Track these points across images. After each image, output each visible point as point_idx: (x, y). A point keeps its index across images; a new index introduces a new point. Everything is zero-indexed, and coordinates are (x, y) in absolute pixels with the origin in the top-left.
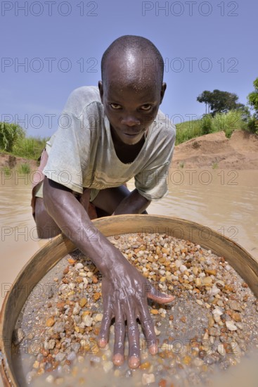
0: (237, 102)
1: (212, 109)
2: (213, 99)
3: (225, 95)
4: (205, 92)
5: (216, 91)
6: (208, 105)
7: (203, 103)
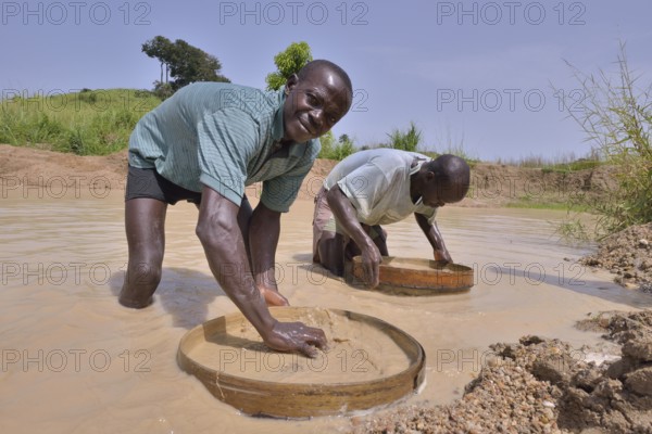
0: (219, 73)
1: (173, 75)
2: (174, 56)
3: (196, 53)
4: (160, 39)
5: (181, 43)
6: (165, 65)
7: (156, 59)
